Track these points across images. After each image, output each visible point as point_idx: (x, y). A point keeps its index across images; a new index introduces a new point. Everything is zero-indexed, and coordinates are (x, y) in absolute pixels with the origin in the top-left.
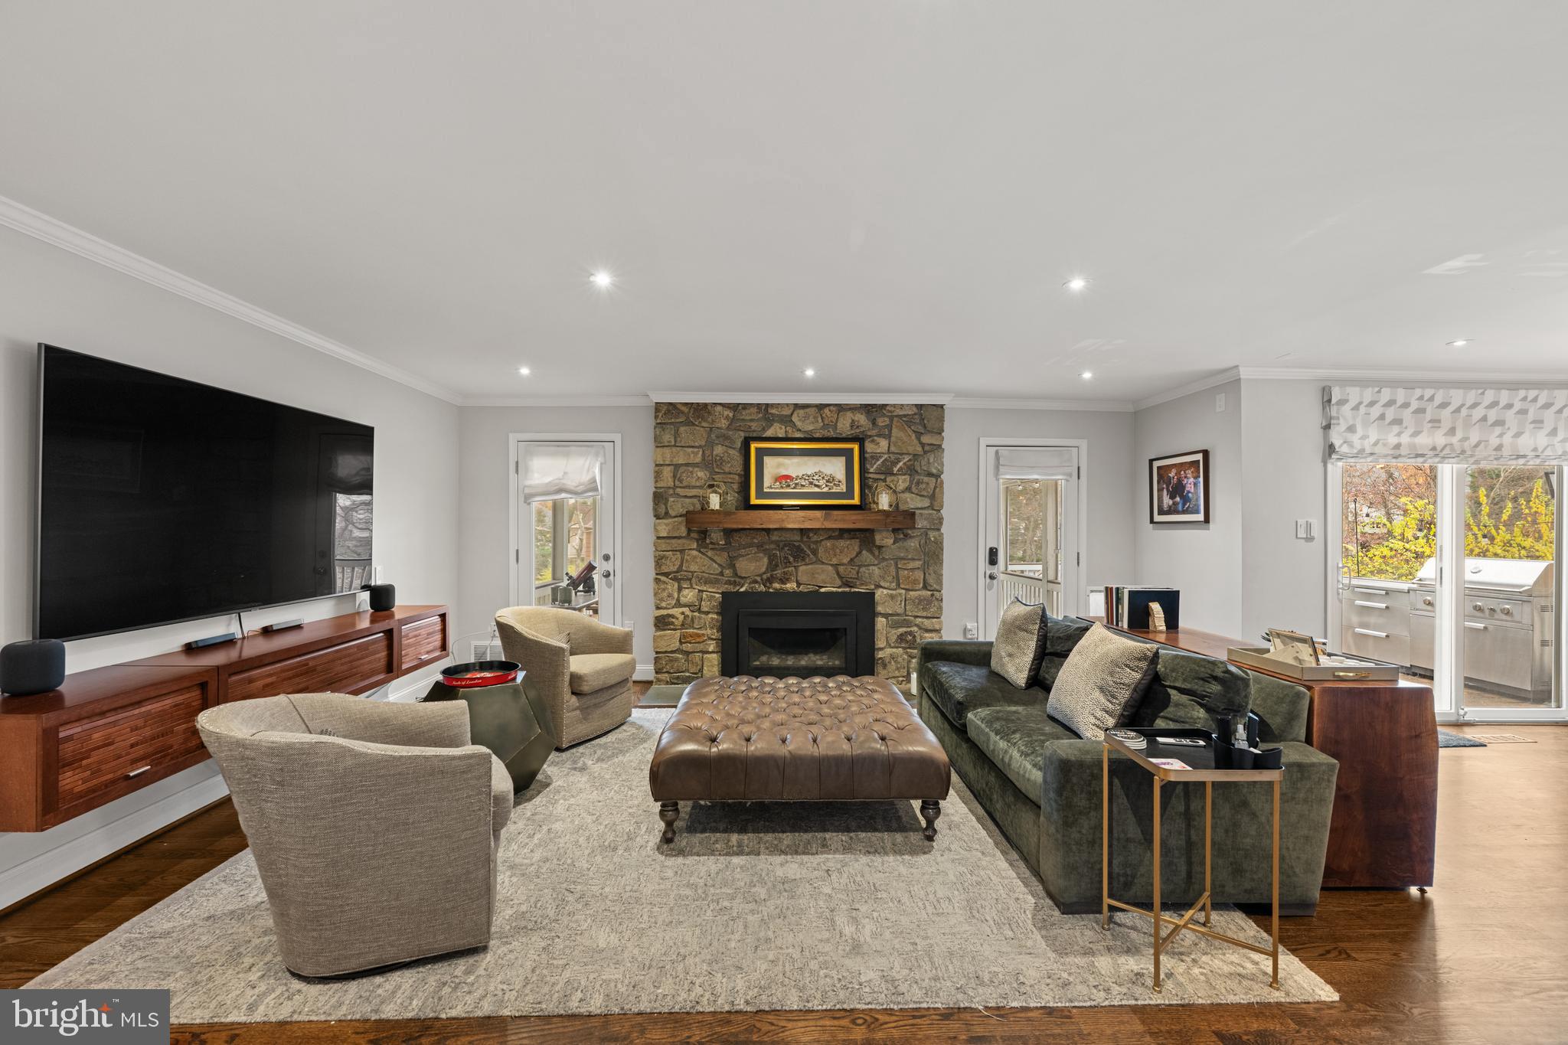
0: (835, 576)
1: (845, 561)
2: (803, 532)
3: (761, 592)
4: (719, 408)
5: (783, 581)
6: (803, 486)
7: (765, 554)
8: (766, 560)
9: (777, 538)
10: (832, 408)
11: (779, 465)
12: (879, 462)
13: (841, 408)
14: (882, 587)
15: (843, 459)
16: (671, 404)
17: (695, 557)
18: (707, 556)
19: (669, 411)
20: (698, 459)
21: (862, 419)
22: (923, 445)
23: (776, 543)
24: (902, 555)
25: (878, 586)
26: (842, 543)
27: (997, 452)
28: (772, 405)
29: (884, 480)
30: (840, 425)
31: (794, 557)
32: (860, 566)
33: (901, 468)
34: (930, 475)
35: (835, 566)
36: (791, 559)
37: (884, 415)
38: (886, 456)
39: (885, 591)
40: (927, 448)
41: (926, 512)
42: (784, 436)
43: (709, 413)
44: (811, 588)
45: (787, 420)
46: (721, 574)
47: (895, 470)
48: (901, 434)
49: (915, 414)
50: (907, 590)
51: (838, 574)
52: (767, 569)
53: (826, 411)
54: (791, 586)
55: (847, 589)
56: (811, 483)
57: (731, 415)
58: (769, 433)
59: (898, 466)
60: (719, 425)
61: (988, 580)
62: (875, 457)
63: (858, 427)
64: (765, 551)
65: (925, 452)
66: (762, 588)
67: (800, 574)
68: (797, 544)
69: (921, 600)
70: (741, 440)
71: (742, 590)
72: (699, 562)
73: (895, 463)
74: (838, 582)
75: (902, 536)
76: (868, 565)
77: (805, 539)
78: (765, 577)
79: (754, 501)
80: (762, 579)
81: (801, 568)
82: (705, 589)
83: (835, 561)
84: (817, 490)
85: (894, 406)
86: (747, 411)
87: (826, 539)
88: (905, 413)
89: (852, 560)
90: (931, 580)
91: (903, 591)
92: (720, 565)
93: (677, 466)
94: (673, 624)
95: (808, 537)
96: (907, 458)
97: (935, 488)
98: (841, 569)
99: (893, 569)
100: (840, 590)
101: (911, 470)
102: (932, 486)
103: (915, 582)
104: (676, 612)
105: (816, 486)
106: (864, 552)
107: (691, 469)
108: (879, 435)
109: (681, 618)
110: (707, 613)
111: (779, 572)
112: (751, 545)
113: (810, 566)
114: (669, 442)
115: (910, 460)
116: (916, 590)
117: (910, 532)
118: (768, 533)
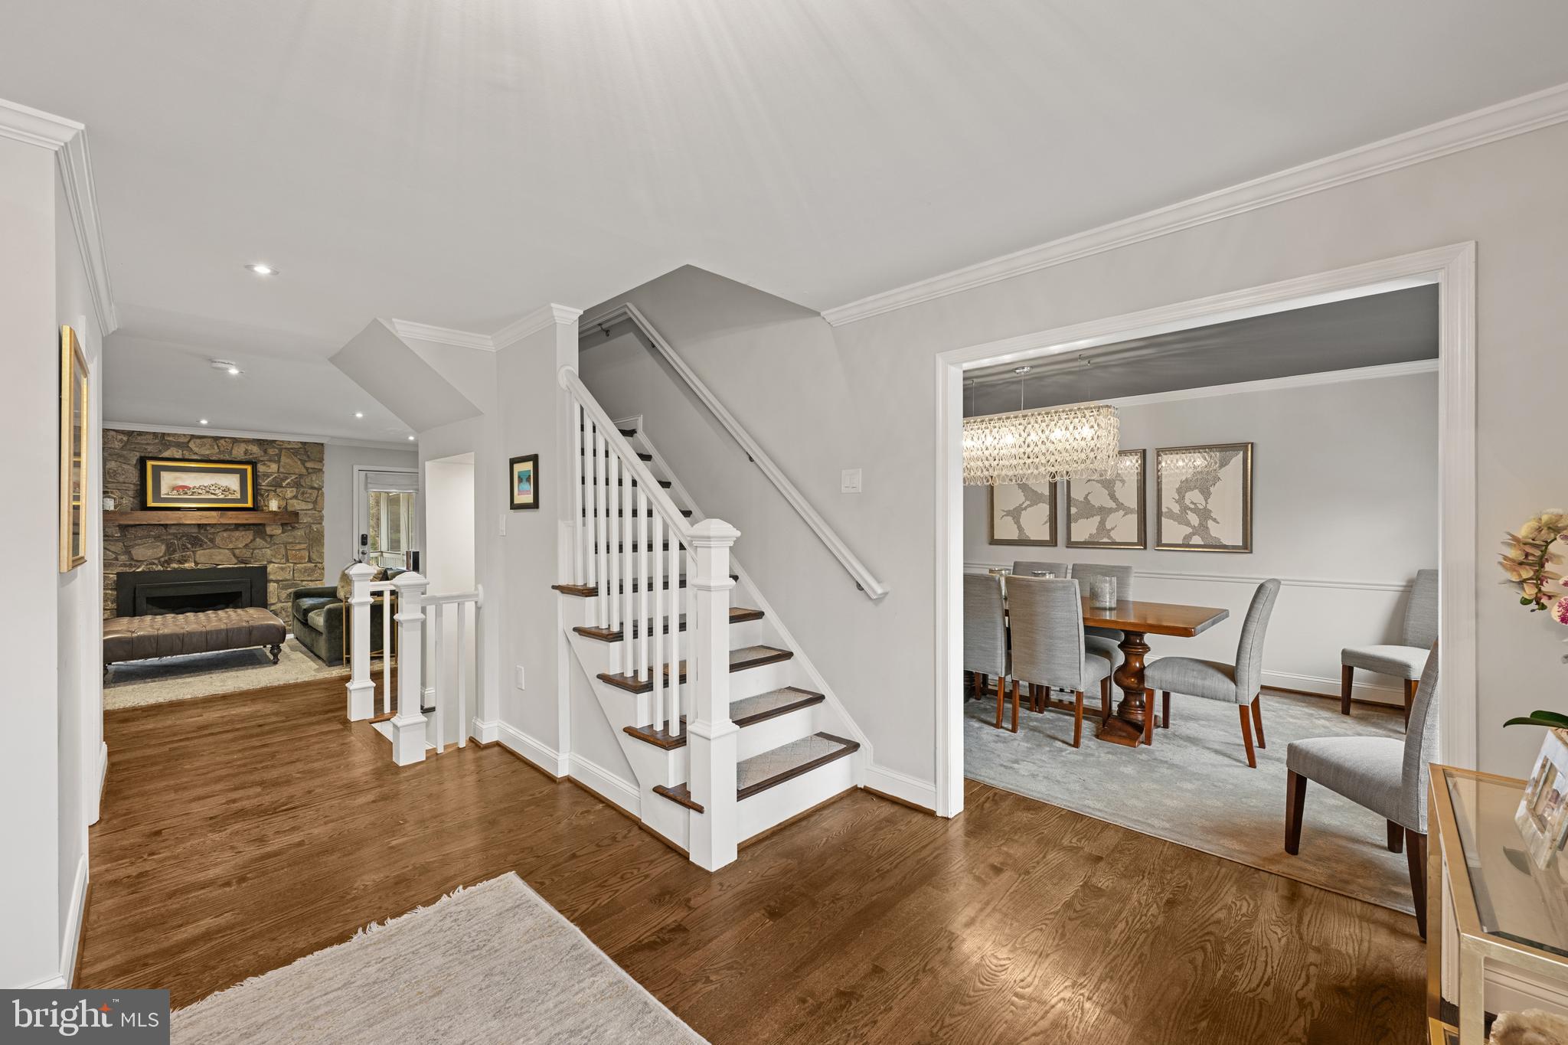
0: (232, 556)
1: (241, 546)
2: (201, 525)
3: (158, 571)
4: (114, 433)
5: (181, 562)
6: (200, 494)
7: (163, 543)
8: (163, 547)
9: (175, 531)
10: (227, 440)
11: (176, 479)
12: (269, 479)
13: (235, 441)
14: (274, 563)
15: (238, 476)
21: (254, 448)
22: (307, 469)
23: (174, 534)
24: (291, 540)
25: (270, 562)
26: (237, 534)
27: (366, 474)
28: (169, 435)
29: (275, 491)
30: (234, 452)
31: (192, 545)
32: (254, 549)
33: (289, 483)
34: (313, 488)
35: (232, 550)
36: (189, 546)
37: (274, 447)
38: (276, 475)
39: (276, 565)
40: (310, 471)
41: (310, 512)
42: (181, 457)
44: (209, 566)
45: (184, 446)
46: (116, 559)
47: (284, 484)
48: (288, 461)
49: (301, 448)
50: (294, 563)
51: (234, 555)
52: (165, 554)
53: (222, 441)
54: (188, 565)
55: (243, 565)
56: (208, 492)
57: (125, 439)
58: (166, 454)
59: (287, 482)
61: (361, 555)
62: (267, 475)
63: (251, 454)
64: (162, 541)
65: (309, 473)
66: (160, 568)
67: (197, 556)
68: (194, 535)
69: (306, 570)
70: (136, 458)
71: (139, 570)
73: (283, 480)
74: (235, 561)
75: (290, 528)
76: (261, 548)
77: (202, 531)
78: (163, 559)
79: (150, 503)
80: (159, 562)
81: (200, 552)
83: (231, 546)
84: (213, 497)
85: (283, 442)
86: (143, 437)
87: (224, 531)
88: (292, 447)
89: (247, 545)
90: (314, 556)
91: (292, 565)
92: (114, 552)
95: (205, 530)
96: (293, 477)
97: (317, 497)
98: (237, 552)
99: (283, 551)
100: (236, 566)
101: (297, 484)
102: (315, 495)
103: (302, 558)
105: (212, 494)
106: (258, 539)
108: (270, 461)
111: (177, 556)
112: (149, 536)
113: (208, 551)
115: (296, 478)
116: (302, 563)
117: (296, 525)
118: (165, 529)
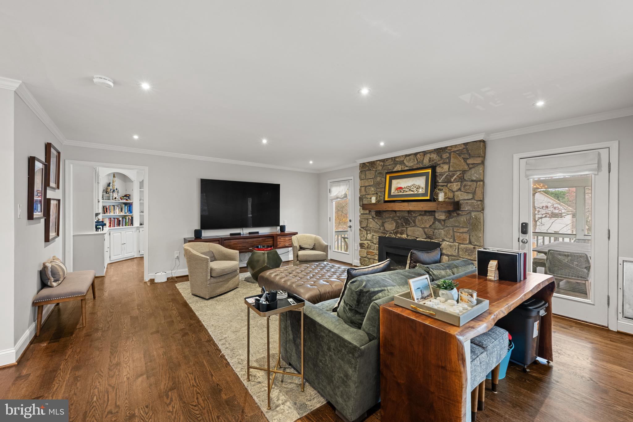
0: (423, 233)
1: (428, 226)
2: (409, 212)
3: (393, 238)
4: (378, 162)
5: (401, 234)
6: (406, 191)
7: (395, 222)
8: (395, 224)
10: (421, 154)
11: (398, 183)
12: (443, 177)
13: (425, 153)
14: (445, 240)
15: (424, 177)
16: (364, 163)
17: (371, 222)
18: (375, 221)
19: (363, 166)
20: (372, 184)
21: (434, 156)
22: (468, 165)
23: (399, 217)
24: (457, 224)
25: (444, 240)
26: (426, 218)
27: (527, 162)
28: (397, 157)
29: (447, 186)
30: (424, 161)
31: (406, 223)
32: (435, 229)
33: (455, 179)
34: (472, 181)
36: (404, 224)
37: (447, 152)
38: (447, 173)
39: (447, 243)
40: (471, 166)
41: (470, 201)
42: (401, 170)
43: (375, 164)
44: (413, 238)
45: (402, 163)
46: (380, 229)
47: (452, 180)
48: (456, 161)
49: (464, 148)
50: (460, 243)
51: (425, 233)
52: (396, 228)
53: (418, 156)
54: (404, 236)
55: (429, 240)
56: (410, 190)
57: (383, 164)
58: (395, 170)
59: (454, 178)
60: (378, 169)
61: (521, 243)
62: (442, 175)
63: (433, 161)
64: (394, 220)
65: (470, 169)
66: (394, 236)
67: (408, 231)
68: (406, 217)
69: (467, 250)
70: (385, 174)
71: (387, 236)
72: (373, 224)
73: (452, 176)
74: (425, 237)
75: (456, 215)
76: (439, 229)
77: (410, 216)
79: (387, 199)
80: (393, 232)
81: (409, 229)
82: (374, 234)
83: (423, 226)
84: (412, 193)
85: (451, 146)
86: (388, 162)
87: (419, 215)
88: (458, 149)
89: (431, 226)
90: (473, 239)
91: (457, 244)
92: (379, 225)
93: (366, 187)
94: (364, 247)
95: (411, 215)
96: (458, 173)
97: (476, 188)
98: (426, 230)
99: (451, 232)
100: (425, 240)
101: (462, 179)
102: (474, 187)
103: (464, 239)
104: (365, 242)
105: (412, 191)
106: (436, 222)
107: (370, 187)
108: (444, 163)
109: (367, 245)
110: (376, 244)
111: (400, 230)
112: (390, 217)
113: (412, 228)
114: (363, 178)
115: (460, 174)
116: (465, 244)
117: (460, 212)
118: (396, 213)
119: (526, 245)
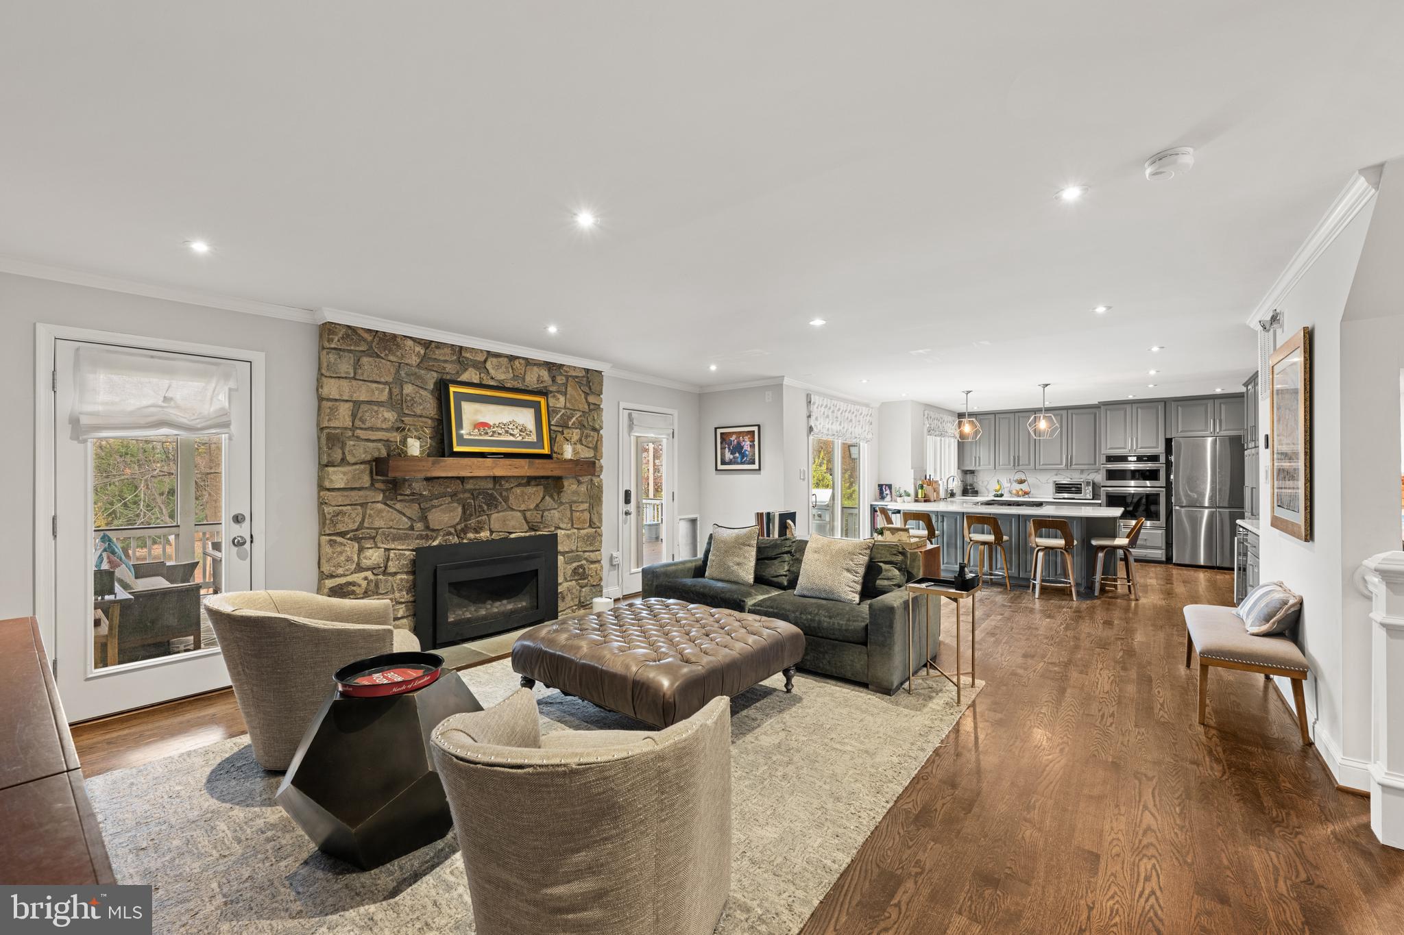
0: (523, 521)
1: (532, 506)
2: (496, 479)
3: (455, 544)
4: (410, 343)
5: (477, 531)
6: (499, 434)
7: (459, 504)
8: (460, 510)
9: (472, 487)
10: (521, 361)
11: (477, 412)
12: (558, 416)
13: (528, 362)
14: (560, 528)
15: (532, 411)
16: (348, 326)
17: (380, 511)
18: (396, 510)
19: (348, 336)
20: (384, 397)
21: (545, 374)
22: (589, 404)
23: (471, 491)
24: (575, 498)
25: (558, 528)
26: (529, 490)
27: (630, 415)
28: (467, 348)
29: (562, 433)
30: (528, 378)
31: (488, 505)
32: (543, 511)
33: (574, 422)
34: (594, 429)
35: (523, 512)
36: (485, 508)
37: (561, 374)
38: (563, 411)
39: (564, 532)
40: (592, 407)
42: (478, 382)
43: (398, 346)
44: (503, 535)
45: (481, 366)
46: (412, 528)
47: (570, 423)
48: (574, 393)
49: (583, 377)
50: (578, 529)
51: (527, 522)
52: (461, 519)
53: (517, 362)
54: (484, 535)
55: (533, 533)
56: (507, 432)
57: (422, 352)
58: (464, 377)
59: (572, 421)
60: (409, 361)
61: (624, 516)
63: (542, 382)
64: (459, 501)
65: (590, 410)
66: (455, 540)
67: (492, 522)
68: (490, 492)
69: (588, 537)
70: (434, 381)
71: (435, 543)
72: (384, 516)
73: (570, 418)
74: (526, 527)
76: (549, 510)
77: (497, 487)
78: (459, 527)
79: (457, 449)
80: (456, 531)
81: (494, 516)
82: (393, 546)
83: (523, 507)
84: (512, 438)
85: (568, 367)
86: (441, 351)
87: (517, 486)
88: (577, 375)
89: (537, 505)
90: (595, 520)
91: (576, 530)
92: (409, 518)
93: (357, 404)
94: (353, 592)
95: (501, 485)
96: (579, 414)
97: (598, 440)
98: (528, 514)
99: (568, 512)
100: (527, 534)
101: (582, 426)
102: (595, 439)
103: (584, 522)
104: (358, 577)
105: (511, 434)
106: (547, 497)
107: (375, 408)
108: (559, 392)
109: (364, 584)
110: (396, 574)
111: (472, 522)
112: (443, 495)
113: (501, 514)
114: (347, 373)
115: (580, 416)
116: (584, 529)
117: (581, 479)
118: (462, 483)
119: (628, 516)
